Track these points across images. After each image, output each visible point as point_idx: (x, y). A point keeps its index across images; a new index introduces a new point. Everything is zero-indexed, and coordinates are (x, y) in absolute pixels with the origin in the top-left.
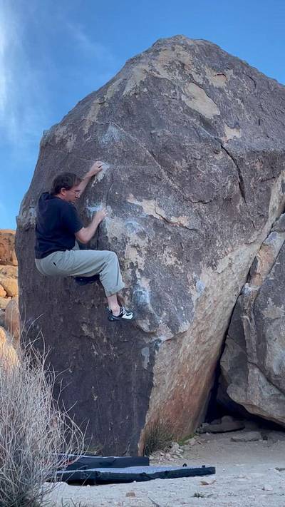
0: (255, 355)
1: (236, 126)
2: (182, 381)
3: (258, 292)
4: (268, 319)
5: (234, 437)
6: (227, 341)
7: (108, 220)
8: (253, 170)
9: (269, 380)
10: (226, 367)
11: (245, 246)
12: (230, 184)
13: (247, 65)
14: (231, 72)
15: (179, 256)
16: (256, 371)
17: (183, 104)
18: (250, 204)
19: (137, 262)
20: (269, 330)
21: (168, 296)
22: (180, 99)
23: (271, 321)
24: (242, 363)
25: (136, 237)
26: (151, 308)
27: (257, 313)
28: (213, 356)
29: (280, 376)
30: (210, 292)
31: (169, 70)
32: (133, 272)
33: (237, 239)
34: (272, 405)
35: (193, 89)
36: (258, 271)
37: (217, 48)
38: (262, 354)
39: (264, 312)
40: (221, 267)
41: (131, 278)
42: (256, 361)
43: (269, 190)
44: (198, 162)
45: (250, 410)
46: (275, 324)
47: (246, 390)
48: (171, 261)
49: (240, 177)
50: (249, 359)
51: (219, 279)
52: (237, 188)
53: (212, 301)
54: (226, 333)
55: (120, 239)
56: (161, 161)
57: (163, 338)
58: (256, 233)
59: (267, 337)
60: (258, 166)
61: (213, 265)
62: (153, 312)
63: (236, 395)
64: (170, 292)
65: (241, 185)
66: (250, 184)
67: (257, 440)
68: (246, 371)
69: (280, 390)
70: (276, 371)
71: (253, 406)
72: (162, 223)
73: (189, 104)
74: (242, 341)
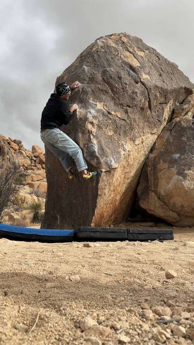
0: (153, 186)
1: (149, 74)
2: (116, 195)
3: (156, 157)
4: (160, 169)
5: (142, 224)
6: (140, 180)
7: (78, 110)
8: (156, 96)
9: (159, 198)
10: (139, 192)
11: (150, 135)
12: (143, 100)
13: (155, 50)
14: (147, 51)
15: (115, 132)
16: (153, 194)
17: (122, 59)
18: (153, 113)
19: (91, 131)
20: (160, 174)
21: (107, 150)
22: (121, 57)
23: (161, 170)
24: (147, 190)
25: (92, 118)
26: (97, 154)
27: (155, 167)
28: (133, 186)
29: (164, 196)
30: (131, 153)
31: (116, 44)
32: (89, 136)
33: (147, 130)
34: (160, 210)
35: (128, 54)
36: (156, 148)
37: (141, 40)
38: (156, 186)
39: (158, 166)
40: (137, 142)
41: (88, 139)
42: (153, 189)
43: (163, 109)
44: (128, 86)
45: (149, 212)
46: (163, 171)
47: (148, 203)
48: (111, 133)
49: (149, 98)
50: (150, 188)
51: (136, 147)
52: (147, 104)
53: (132, 158)
54: (140, 177)
55: (83, 119)
56: (108, 83)
57: (103, 170)
58: (156, 129)
59: (159, 177)
60: (158, 95)
61: (133, 140)
62: (98, 156)
63: (143, 205)
64: (109, 148)
65: (149, 102)
66: (154, 103)
67: (152, 227)
68: (148, 194)
69: (164, 203)
70: (163, 193)
71: (151, 210)
72: (107, 114)
73: (125, 59)
74: (147, 180)
